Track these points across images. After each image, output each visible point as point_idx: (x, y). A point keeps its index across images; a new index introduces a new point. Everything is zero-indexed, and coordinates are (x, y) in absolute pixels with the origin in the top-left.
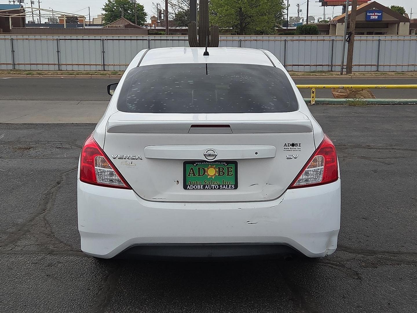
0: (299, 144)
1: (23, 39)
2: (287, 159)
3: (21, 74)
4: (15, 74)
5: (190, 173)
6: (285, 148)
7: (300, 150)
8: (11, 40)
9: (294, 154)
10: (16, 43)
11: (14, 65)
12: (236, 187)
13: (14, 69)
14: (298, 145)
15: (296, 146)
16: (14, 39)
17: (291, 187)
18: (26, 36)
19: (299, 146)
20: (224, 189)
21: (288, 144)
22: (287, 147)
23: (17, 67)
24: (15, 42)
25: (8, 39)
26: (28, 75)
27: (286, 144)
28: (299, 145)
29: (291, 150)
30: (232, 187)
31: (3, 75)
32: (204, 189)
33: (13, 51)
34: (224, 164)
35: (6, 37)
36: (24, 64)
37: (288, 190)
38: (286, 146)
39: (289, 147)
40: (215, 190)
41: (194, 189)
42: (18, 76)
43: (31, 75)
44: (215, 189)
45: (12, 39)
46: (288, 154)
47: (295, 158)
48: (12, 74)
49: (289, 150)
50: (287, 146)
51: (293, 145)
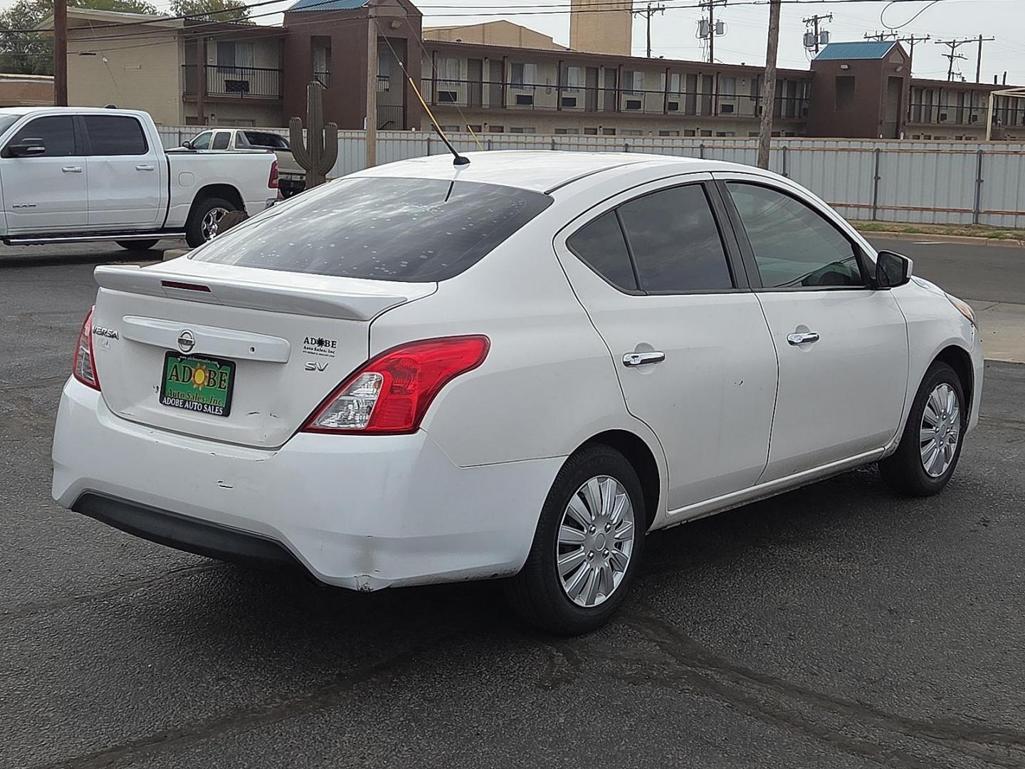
0: (333, 342)
1: (1007, 153)
2: (306, 369)
3: (977, 234)
4: (961, 234)
5: (172, 375)
6: (305, 347)
7: (332, 354)
8: (977, 153)
9: (319, 360)
10: (989, 161)
11: (977, 213)
12: (226, 413)
13: (977, 223)
14: (331, 344)
15: (326, 346)
16: (985, 153)
17: (306, 427)
18: (1015, 145)
19: (332, 347)
20: (209, 413)
21: (312, 339)
22: (310, 346)
23: (983, 220)
24: (986, 159)
25: (971, 152)
26: (992, 239)
27: (307, 338)
28: (333, 344)
29: (316, 352)
30: (219, 411)
31: (934, 235)
32: (183, 408)
33: (979, 181)
34: (216, 365)
35: (969, 148)
36: (1003, 213)
37: (299, 434)
38: (308, 343)
39: (313, 347)
40: (196, 413)
41: (170, 405)
42: (962, 240)
43: (997, 240)
44: (197, 410)
45: (980, 153)
46: (310, 359)
47: (320, 370)
48: (957, 235)
49: (313, 351)
50: (310, 342)
51: (320, 342)
